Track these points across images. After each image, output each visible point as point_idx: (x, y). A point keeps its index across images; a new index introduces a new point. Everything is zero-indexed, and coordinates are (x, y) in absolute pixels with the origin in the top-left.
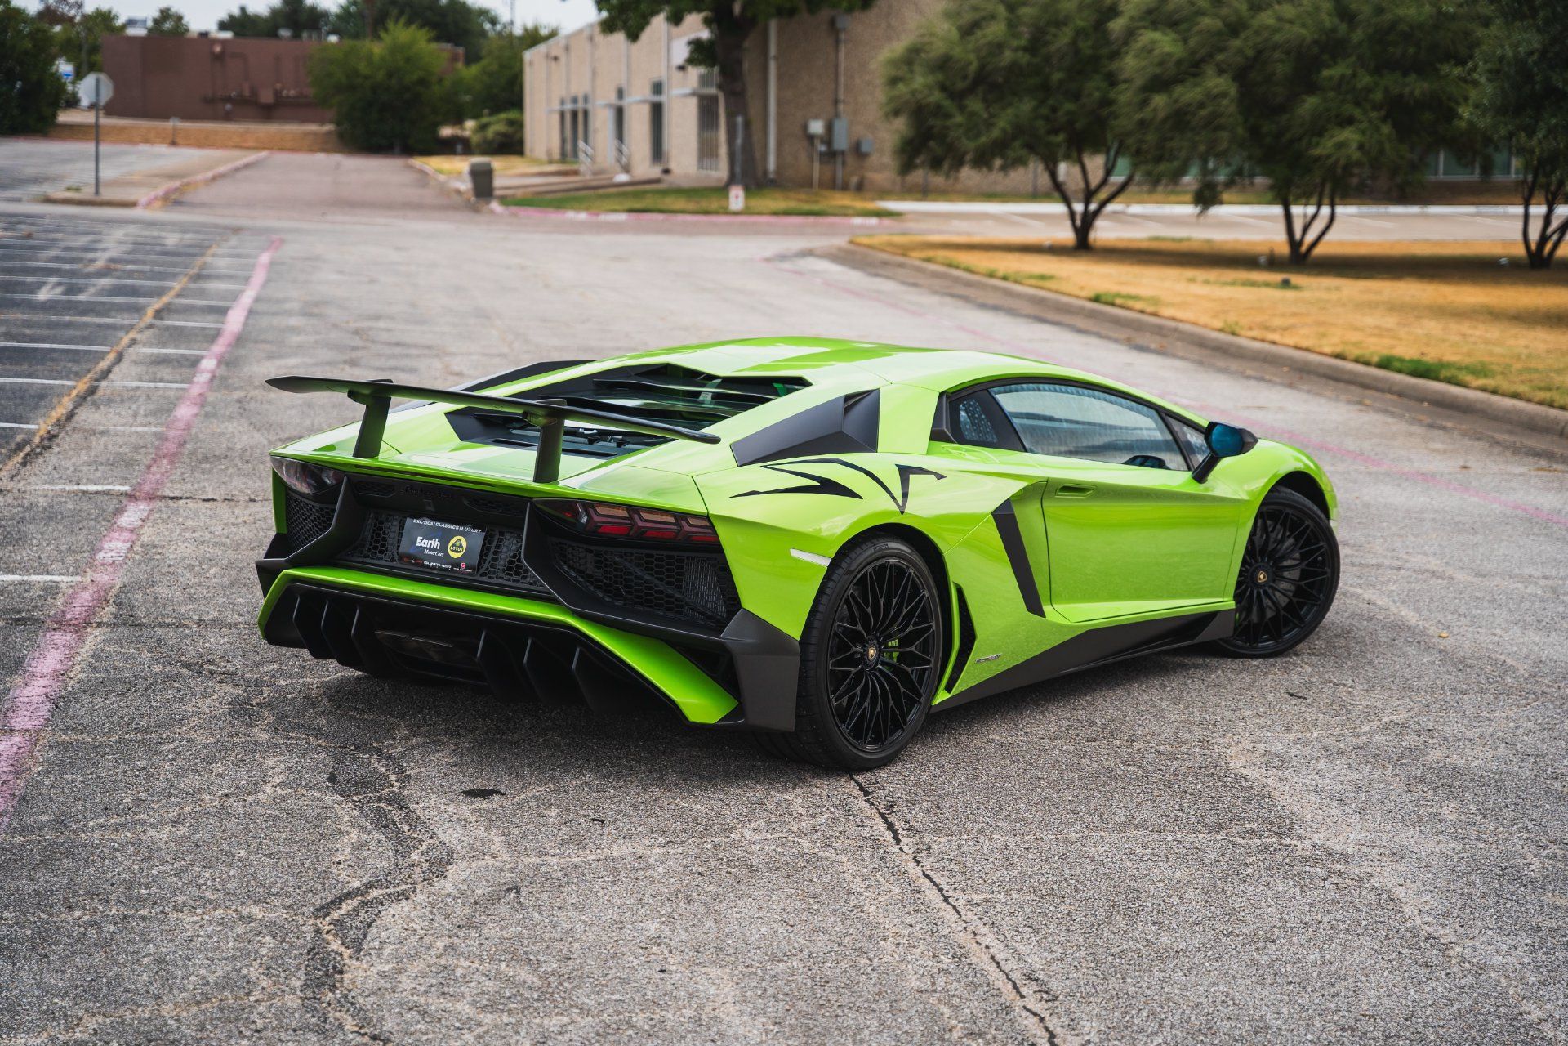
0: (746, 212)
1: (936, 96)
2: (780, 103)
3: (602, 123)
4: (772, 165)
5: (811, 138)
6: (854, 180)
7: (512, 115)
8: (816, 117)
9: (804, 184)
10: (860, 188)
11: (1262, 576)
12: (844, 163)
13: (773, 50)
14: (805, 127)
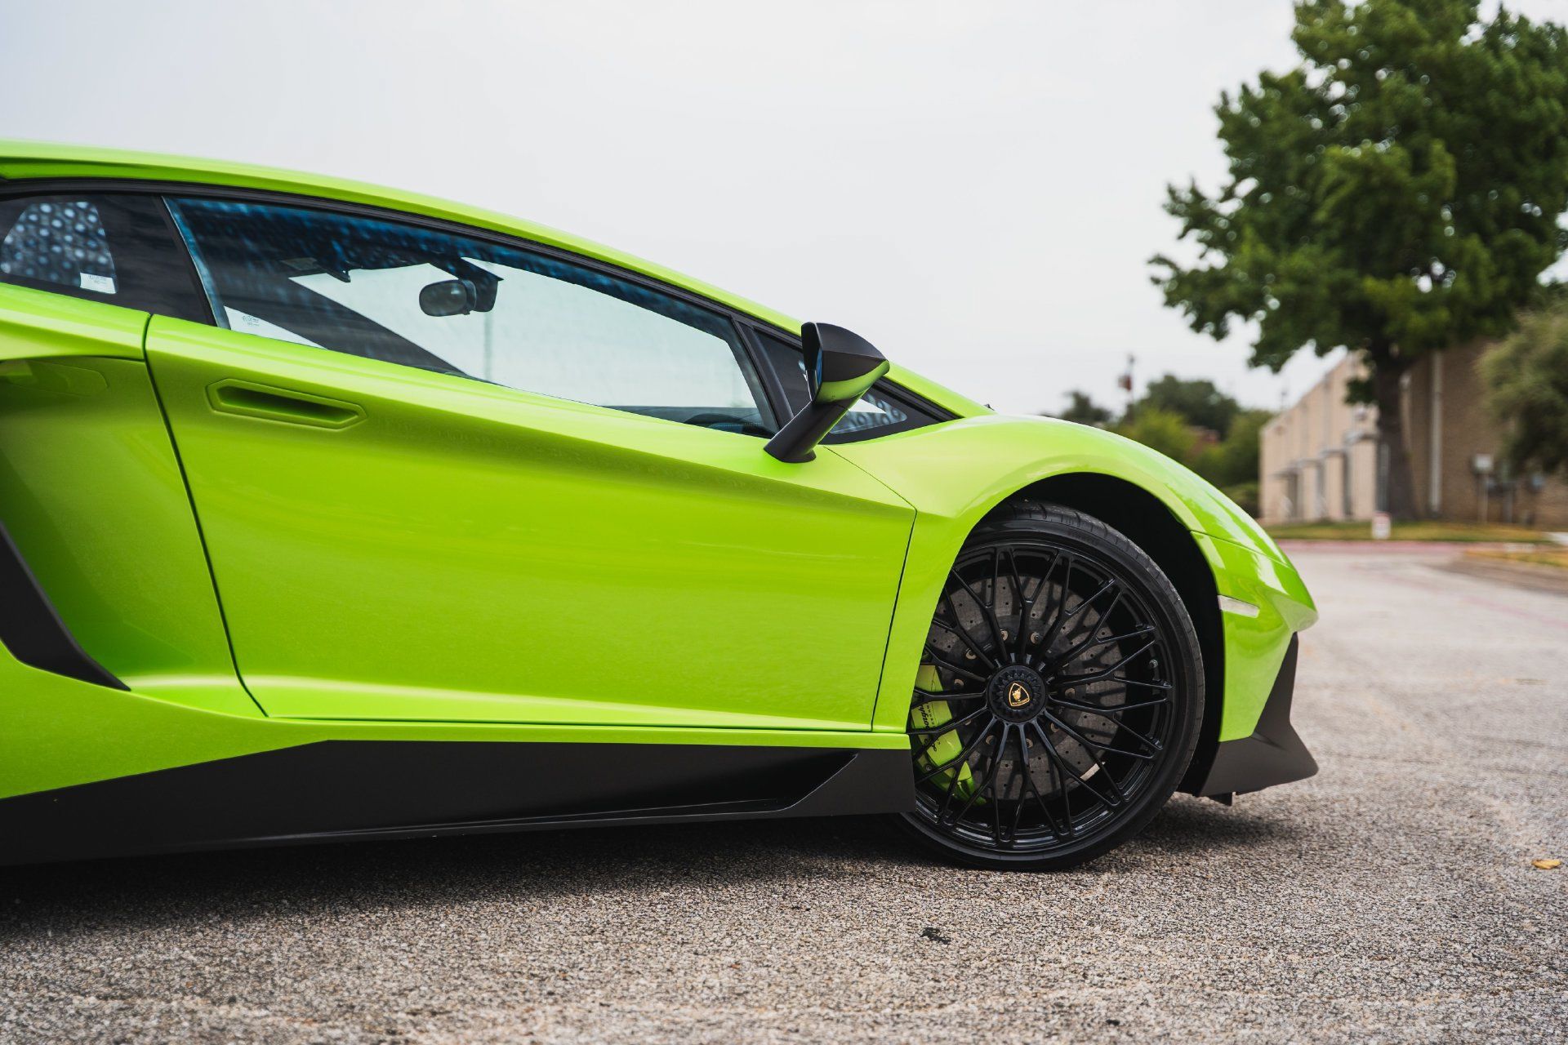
0: (1392, 539)
1: (1549, 394)
2: (1446, 439)
3: (1309, 477)
4: (1436, 499)
5: (1478, 475)
6: (1524, 515)
7: (1250, 486)
8: (1483, 452)
9: (1471, 518)
10: (1531, 523)
11: (1017, 694)
12: (1515, 501)
13: (1437, 386)
14: (1470, 463)
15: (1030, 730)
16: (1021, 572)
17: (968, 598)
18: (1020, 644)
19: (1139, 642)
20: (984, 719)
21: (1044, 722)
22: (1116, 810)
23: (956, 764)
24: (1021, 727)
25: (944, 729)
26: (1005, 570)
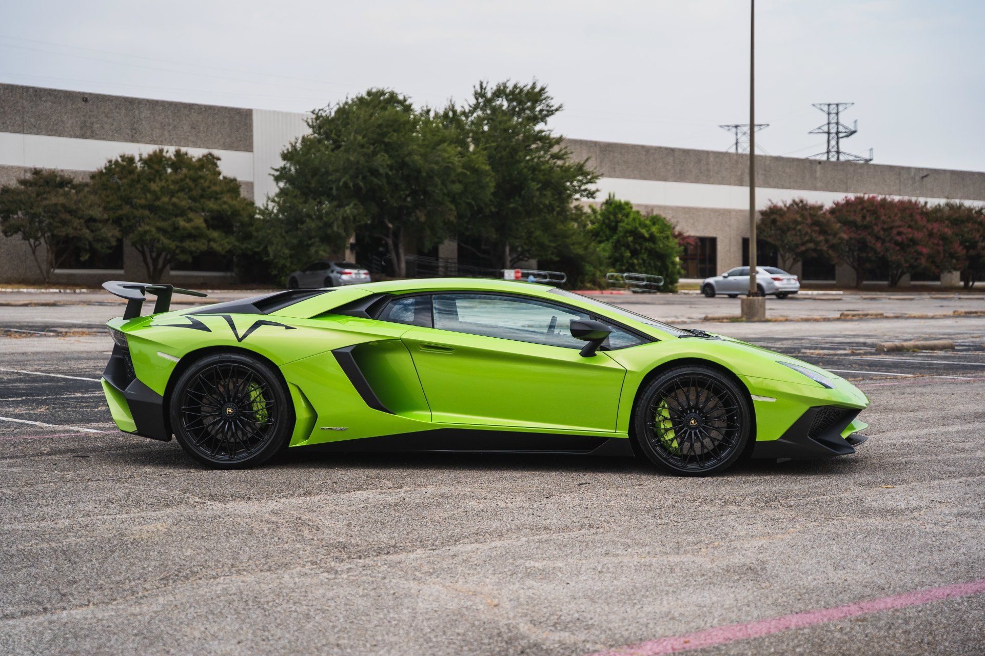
11: (693, 422)
15: (696, 434)
16: (699, 386)
17: (682, 392)
18: (696, 407)
19: (731, 410)
20: (681, 428)
21: (701, 432)
22: (719, 460)
23: (672, 440)
24: (693, 432)
25: (670, 429)
26: (694, 385)
